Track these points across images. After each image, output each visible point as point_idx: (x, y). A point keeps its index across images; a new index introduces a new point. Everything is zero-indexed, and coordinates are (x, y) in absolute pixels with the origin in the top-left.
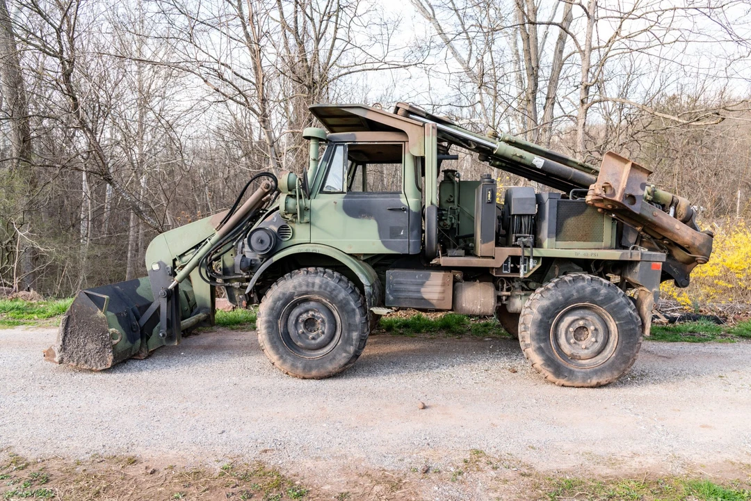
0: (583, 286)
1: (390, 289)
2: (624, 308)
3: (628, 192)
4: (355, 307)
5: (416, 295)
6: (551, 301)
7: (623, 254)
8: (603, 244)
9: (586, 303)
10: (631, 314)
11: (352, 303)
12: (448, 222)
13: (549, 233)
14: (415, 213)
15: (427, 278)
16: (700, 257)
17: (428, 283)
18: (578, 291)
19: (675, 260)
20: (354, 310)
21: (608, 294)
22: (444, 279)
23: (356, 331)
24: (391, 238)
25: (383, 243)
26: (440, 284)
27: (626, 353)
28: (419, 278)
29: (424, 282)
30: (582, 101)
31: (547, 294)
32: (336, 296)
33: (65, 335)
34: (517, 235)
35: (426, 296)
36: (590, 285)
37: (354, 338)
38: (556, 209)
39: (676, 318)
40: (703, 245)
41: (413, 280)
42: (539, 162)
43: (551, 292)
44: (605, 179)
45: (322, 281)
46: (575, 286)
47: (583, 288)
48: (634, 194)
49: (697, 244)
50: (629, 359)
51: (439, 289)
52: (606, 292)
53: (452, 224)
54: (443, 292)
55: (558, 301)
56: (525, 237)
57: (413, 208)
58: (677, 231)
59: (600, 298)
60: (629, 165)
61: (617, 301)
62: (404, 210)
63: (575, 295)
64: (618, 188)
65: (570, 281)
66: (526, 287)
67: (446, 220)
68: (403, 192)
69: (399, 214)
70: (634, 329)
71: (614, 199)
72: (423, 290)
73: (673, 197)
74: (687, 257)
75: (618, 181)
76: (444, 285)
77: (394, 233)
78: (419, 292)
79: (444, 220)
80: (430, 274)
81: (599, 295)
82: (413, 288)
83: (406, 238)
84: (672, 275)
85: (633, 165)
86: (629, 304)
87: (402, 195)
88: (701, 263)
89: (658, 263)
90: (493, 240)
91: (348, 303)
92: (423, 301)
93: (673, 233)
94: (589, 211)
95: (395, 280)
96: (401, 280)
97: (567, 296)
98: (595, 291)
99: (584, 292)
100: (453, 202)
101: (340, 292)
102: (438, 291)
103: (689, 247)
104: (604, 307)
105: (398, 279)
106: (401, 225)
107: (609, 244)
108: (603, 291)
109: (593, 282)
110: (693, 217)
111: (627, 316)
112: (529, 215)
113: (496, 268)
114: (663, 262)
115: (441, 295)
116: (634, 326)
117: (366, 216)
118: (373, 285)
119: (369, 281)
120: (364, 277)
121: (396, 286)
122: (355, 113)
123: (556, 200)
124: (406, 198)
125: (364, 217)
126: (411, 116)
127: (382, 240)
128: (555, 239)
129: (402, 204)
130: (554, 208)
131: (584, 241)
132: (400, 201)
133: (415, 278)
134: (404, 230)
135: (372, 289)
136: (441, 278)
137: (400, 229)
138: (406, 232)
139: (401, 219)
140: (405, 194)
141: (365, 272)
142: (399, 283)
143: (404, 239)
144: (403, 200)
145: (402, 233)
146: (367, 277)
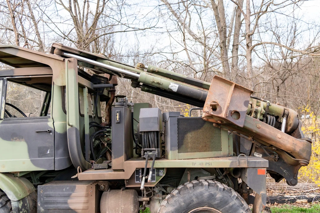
0: (201, 192)
1: (41, 202)
3: (233, 109)
5: (63, 206)
6: (174, 207)
7: (232, 162)
8: (221, 153)
12: (111, 138)
13: (171, 146)
14: (60, 134)
15: (73, 189)
16: (302, 161)
17: (74, 194)
18: (197, 197)
19: (284, 163)
21: (223, 197)
22: (87, 190)
24: (39, 157)
25: (32, 161)
26: (84, 195)
28: (67, 190)
29: (71, 194)
30: (247, 45)
31: (172, 201)
34: (145, 149)
35: (72, 207)
36: (207, 190)
38: (177, 125)
39: (312, 199)
40: (303, 150)
41: (61, 193)
42: (174, 86)
43: (175, 199)
44: (213, 99)
46: (195, 193)
47: (201, 194)
48: (238, 110)
49: (298, 149)
51: (83, 199)
52: (221, 196)
54: (87, 202)
55: (181, 206)
56: (151, 151)
57: (58, 130)
58: (279, 140)
59: (216, 202)
60: (233, 86)
61: (231, 204)
62: (50, 132)
63: (195, 200)
64: (224, 106)
65: (190, 188)
66: (165, 191)
68: (51, 117)
69: (46, 136)
71: (220, 115)
72: (69, 201)
73: (285, 109)
74: (292, 160)
75: (223, 100)
76: (87, 196)
77: (42, 152)
78: (66, 203)
80: (75, 187)
81: (215, 199)
82: (61, 200)
83: (52, 157)
84: (283, 175)
85: (236, 87)
86: (242, 205)
87: (51, 120)
88: (303, 166)
89: (263, 169)
90: (122, 155)
92: (70, 211)
93: (276, 142)
94: (206, 126)
95: (45, 193)
96: (51, 193)
97: (188, 201)
98: (212, 196)
99: (202, 197)
102: (83, 202)
103: (291, 153)
104: (221, 210)
105: (48, 193)
106: (47, 145)
107: (227, 153)
108: (219, 195)
109: (210, 187)
110: (299, 126)
112: (154, 132)
113: (127, 180)
114: (267, 168)
115: (86, 205)
117: (18, 139)
118: (23, 200)
119: (17, 197)
120: (12, 193)
121: (47, 199)
122: (7, 53)
123: (176, 118)
124: (53, 122)
125: (16, 139)
126: (65, 54)
127: (31, 159)
128: (177, 151)
129: (49, 127)
130: (174, 125)
131: (205, 151)
132: (47, 124)
133: (63, 191)
134: (50, 149)
135: (22, 203)
136: (85, 190)
137: (47, 149)
138: (52, 151)
139: (48, 140)
140: (53, 118)
141: (16, 188)
142: (48, 196)
143: (51, 157)
144: (50, 124)
145: (48, 152)
146: (15, 193)
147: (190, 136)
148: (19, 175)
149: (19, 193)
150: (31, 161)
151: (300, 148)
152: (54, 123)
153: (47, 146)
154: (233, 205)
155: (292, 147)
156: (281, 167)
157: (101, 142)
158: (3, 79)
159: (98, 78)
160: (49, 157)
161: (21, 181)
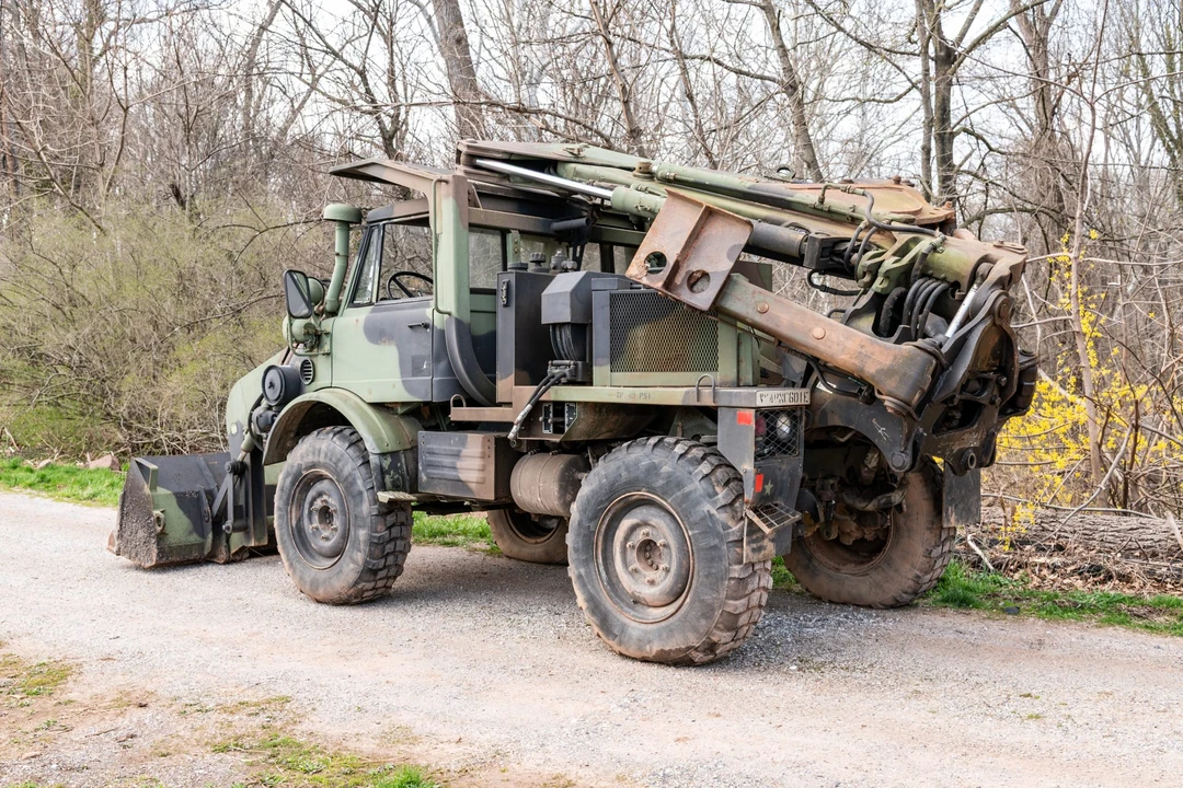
0: (636, 457)
1: (423, 464)
2: (698, 503)
4: (363, 489)
5: (452, 474)
8: (718, 376)
9: (644, 493)
10: (711, 516)
11: (360, 482)
13: (595, 357)
14: (438, 332)
15: (463, 443)
17: (464, 452)
18: (627, 469)
20: (361, 493)
22: (484, 445)
23: (364, 527)
24: (413, 375)
25: (404, 383)
26: (479, 454)
27: (706, 597)
28: (455, 443)
29: (460, 452)
32: (342, 471)
33: (122, 518)
35: (463, 476)
37: (362, 538)
38: (607, 309)
41: (447, 448)
45: (328, 447)
47: (637, 463)
48: (708, 269)
50: (713, 610)
51: (477, 463)
52: (670, 470)
54: (484, 469)
56: (559, 366)
57: (437, 323)
59: (661, 481)
61: (687, 489)
62: (426, 326)
63: (624, 476)
69: (423, 334)
70: (715, 548)
72: (459, 464)
73: (981, 261)
76: (484, 456)
77: (417, 367)
78: (455, 468)
80: (466, 437)
81: (658, 475)
82: (447, 461)
83: (429, 375)
84: (876, 441)
89: (748, 411)
90: (508, 375)
91: (353, 483)
92: (460, 484)
94: (680, 310)
95: (427, 447)
96: (434, 447)
97: (611, 478)
101: (346, 464)
102: (477, 468)
104: (669, 500)
105: (431, 445)
106: (424, 351)
107: (731, 374)
108: (666, 468)
111: (703, 519)
115: (481, 475)
116: (717, 541)
118: (394, 454)
119: (378, 446)
120: (371, 439)
121: (430, 458)
123: (607, 294)
125: (385, 342)
126: (479, 161)
127: (403, 379)
128: (609, 367)
129: (426, 316)
130: (603, 308)
131: (675, 370)
133: (450, 445)
134: (427, 361)
135: (389, 460)
136: (480, 445)
137: (423, 359)
138: (429, 365)
139: (425, 343)
141: (383, 432)
142: (432, 453)
145: (425, 367)
146: (378, 440)
147: (640, 334)
148: (400, 411)
149: (386, 440)
151: (878, 367)
153: (424, 354)
154: (690, 492)
155: (853, 361)
156: (874, 421)
158: (378, 225)
159: (577, 206)
160: (426, 376)
161: (402, 423)
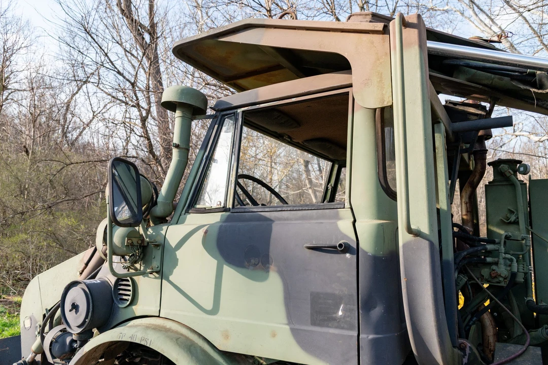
12: (503, 270)
25: (294, 332)
53: (514, 275)
57: (367, 244)
67: (496, 264)
68: (347, 205)
77: (321, 311)
79: (490, 264)
87: (345, 213)
100: (516, 223)
117: (260, 264)
122: (241, 42)
124: (352, 220)
125: (255, 265)
127: (293, 326)
129: (341, 233)
132: (337, 226)
134: (346, 304)
137: (337, 301)
138: (351, 310)
139: (339, 274)
140: (352, 209)
143: (347, 329)
144: (345, 226)
145: (340, 313)
150: (293, 330)
152: (356, 224)
153: (337, 292)
157: (471, 278)
158: (234, 113)
160: (343, 328)
